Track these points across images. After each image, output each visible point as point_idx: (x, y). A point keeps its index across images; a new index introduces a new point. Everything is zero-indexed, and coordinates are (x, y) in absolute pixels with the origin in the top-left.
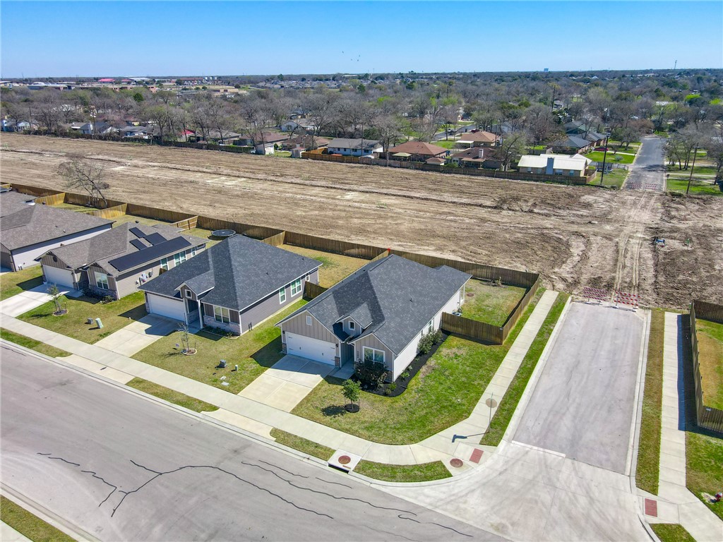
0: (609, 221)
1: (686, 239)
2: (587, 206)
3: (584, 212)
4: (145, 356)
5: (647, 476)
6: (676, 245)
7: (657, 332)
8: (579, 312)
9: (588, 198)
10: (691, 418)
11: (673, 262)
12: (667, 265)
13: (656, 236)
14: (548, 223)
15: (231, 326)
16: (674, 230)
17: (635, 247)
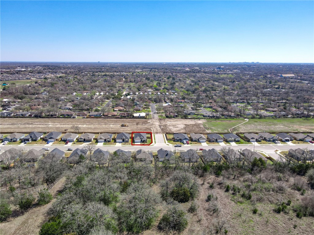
0: (153, 125)
1: (163, 126)
2: (149, 123)
3: (149, 124)
4: (122, 145)
5: (165, 143)
6: (163, 127)
7: (163, 136)
8: (156, 135)
9: (149, 121)
10: (167, 140)
11: (163, 129)
12: (162, 130)
13: (160, 126)
14: (146, 126)
15: (128, 141)
16: (162, 125)
17: (158, 128)
